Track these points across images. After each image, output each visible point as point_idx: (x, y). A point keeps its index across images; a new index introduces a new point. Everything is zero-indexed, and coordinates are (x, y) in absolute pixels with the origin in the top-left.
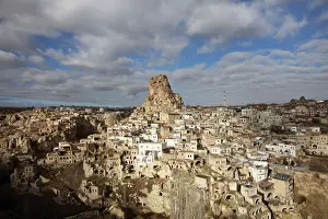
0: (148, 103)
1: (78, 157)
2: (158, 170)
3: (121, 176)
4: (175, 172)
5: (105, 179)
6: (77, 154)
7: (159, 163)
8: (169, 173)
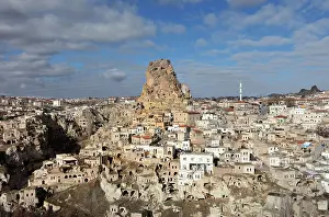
0: (147, 97)
1: (91, 175)
2: (210, 188)
3: (161, 197)
4: (235, 190)
5: (140, 202)
6: (89, 171)
7: (212, 180)
8: (227, 191)
